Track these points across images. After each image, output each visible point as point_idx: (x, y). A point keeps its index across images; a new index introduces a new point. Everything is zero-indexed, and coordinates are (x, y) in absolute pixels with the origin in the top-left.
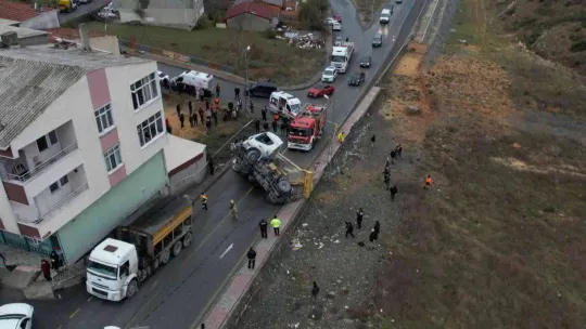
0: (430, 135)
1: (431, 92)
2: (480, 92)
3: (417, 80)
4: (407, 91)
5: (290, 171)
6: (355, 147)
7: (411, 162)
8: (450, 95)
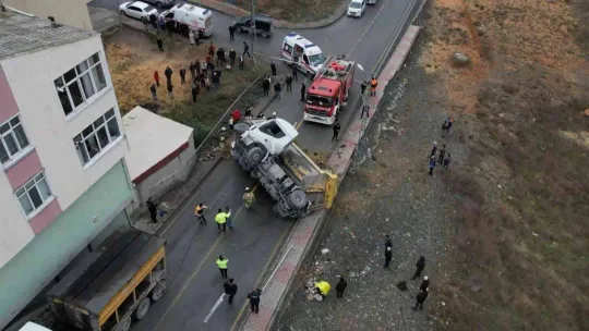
0: (483, 98)
1: (481, 34)
2: (540, 35)
3: (462, 15)
4: (450, 30)
5: (307, 173)
6: (390, 115)
7: (462, 140)
8: (504, 39)
